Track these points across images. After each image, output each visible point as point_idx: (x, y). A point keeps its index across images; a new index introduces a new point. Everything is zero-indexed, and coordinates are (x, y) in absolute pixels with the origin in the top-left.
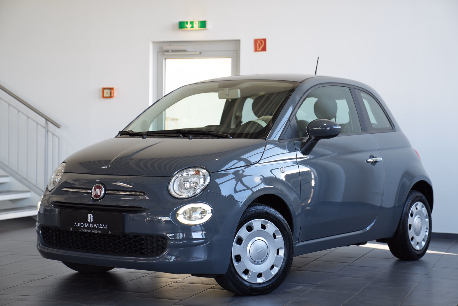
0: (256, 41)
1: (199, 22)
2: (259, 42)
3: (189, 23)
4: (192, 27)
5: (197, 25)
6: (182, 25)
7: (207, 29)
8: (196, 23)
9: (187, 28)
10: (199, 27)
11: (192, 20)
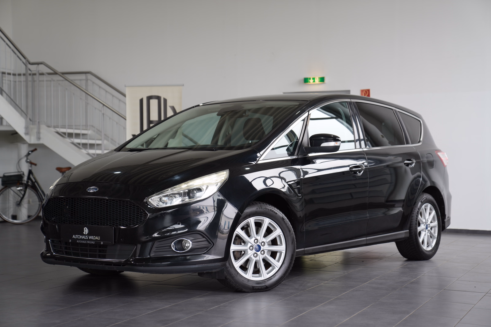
0: (362, 91)
1: (319, 78)
2: (364, 92)
3: (311, 79)
4: (314, 82)
5: (318, 80)
6: (306, 80)
7: (325, 83)
8: (317, 79)
9: (310, 82)
10: (319, 82)
11: (313, 77)
